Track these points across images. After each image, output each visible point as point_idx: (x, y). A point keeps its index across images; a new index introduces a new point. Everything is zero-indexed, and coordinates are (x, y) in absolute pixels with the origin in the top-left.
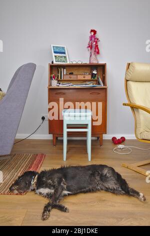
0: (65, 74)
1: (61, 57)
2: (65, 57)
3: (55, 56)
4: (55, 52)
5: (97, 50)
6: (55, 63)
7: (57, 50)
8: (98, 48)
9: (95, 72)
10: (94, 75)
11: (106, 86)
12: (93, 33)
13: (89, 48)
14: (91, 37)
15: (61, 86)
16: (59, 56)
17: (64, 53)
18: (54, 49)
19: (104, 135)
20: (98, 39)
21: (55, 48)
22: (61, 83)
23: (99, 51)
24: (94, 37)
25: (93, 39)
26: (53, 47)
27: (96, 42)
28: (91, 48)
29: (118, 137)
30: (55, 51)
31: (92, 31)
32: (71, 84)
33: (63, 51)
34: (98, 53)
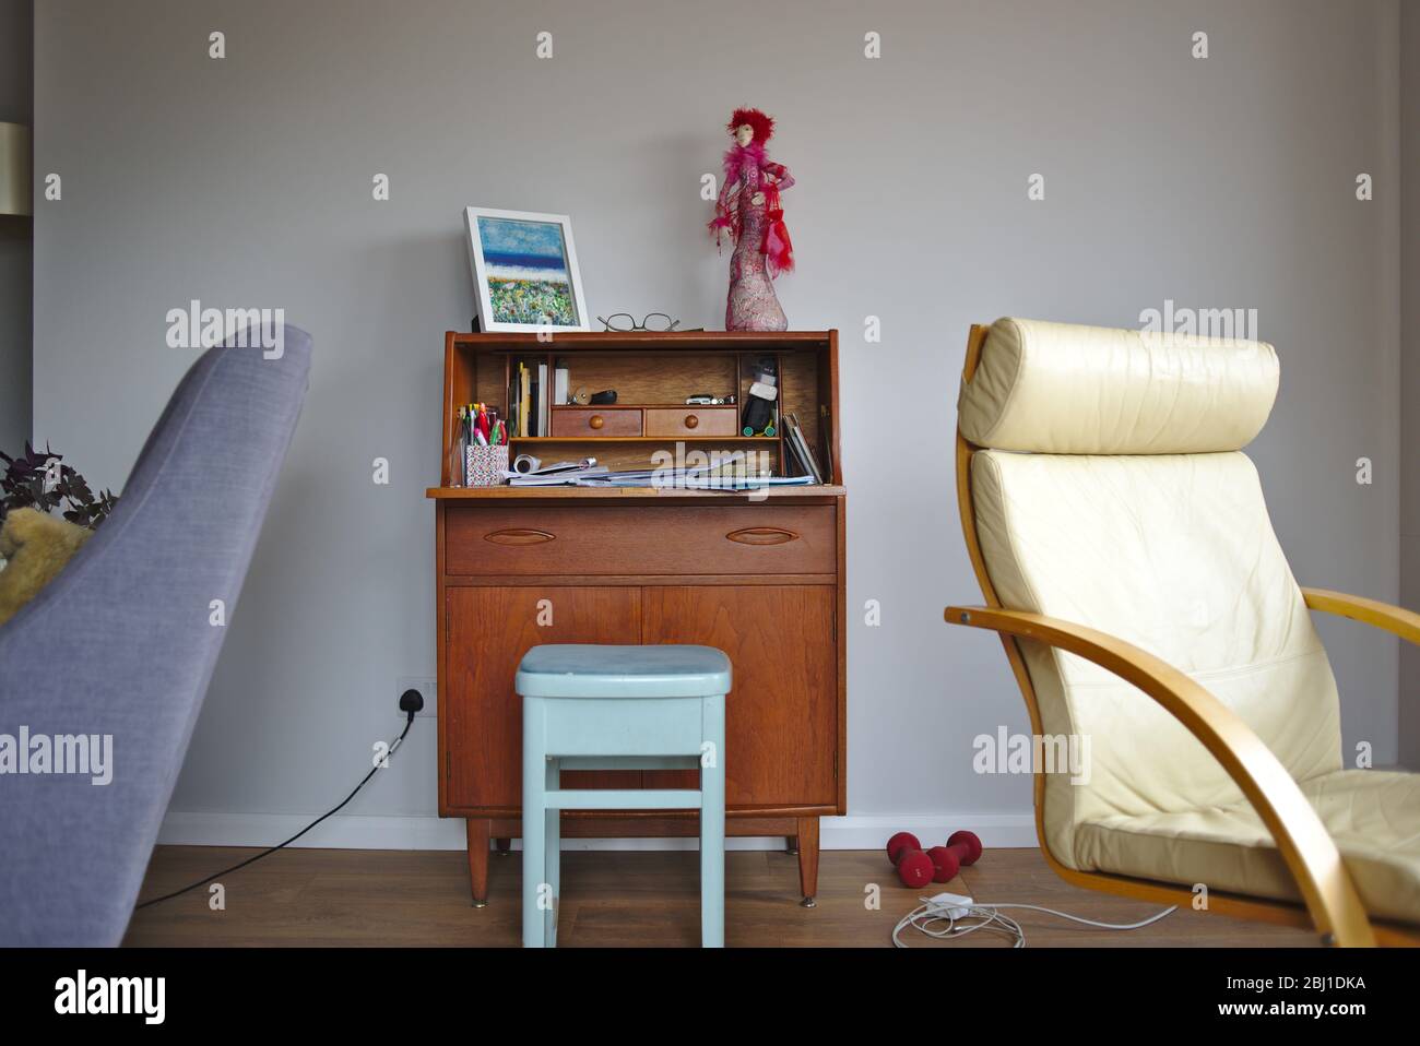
0: (561, 400)
1: (536, 288)
2: (563, 290)
3: (495, 285)
4: (493, 258)
5: (774, 243)
6: (491, 326)
7: (510, 245)
8: (781, 230)
9: (764, 389)
10: (757, 411)
11: (838, 481)
12: (747, 135)
13: (726, 230)
14: (737, 160)
15: (530, 482)
16: (519, 285)
17: (558, 263)
18: (485, 238)
19: (827, 823)
20: (779, 172)
21: (493, 231)
22: (535, 462)
23: (787, 247)
24: (759, 157)
25: (752, 172)
26: (483, 223)
27: (771, 192)
28: (740, 232)
29: (932, 833)
30: (495, 247)
31: (741, 119)
32: (604, 470)
33: (552, 251)
34: (784, 261)
